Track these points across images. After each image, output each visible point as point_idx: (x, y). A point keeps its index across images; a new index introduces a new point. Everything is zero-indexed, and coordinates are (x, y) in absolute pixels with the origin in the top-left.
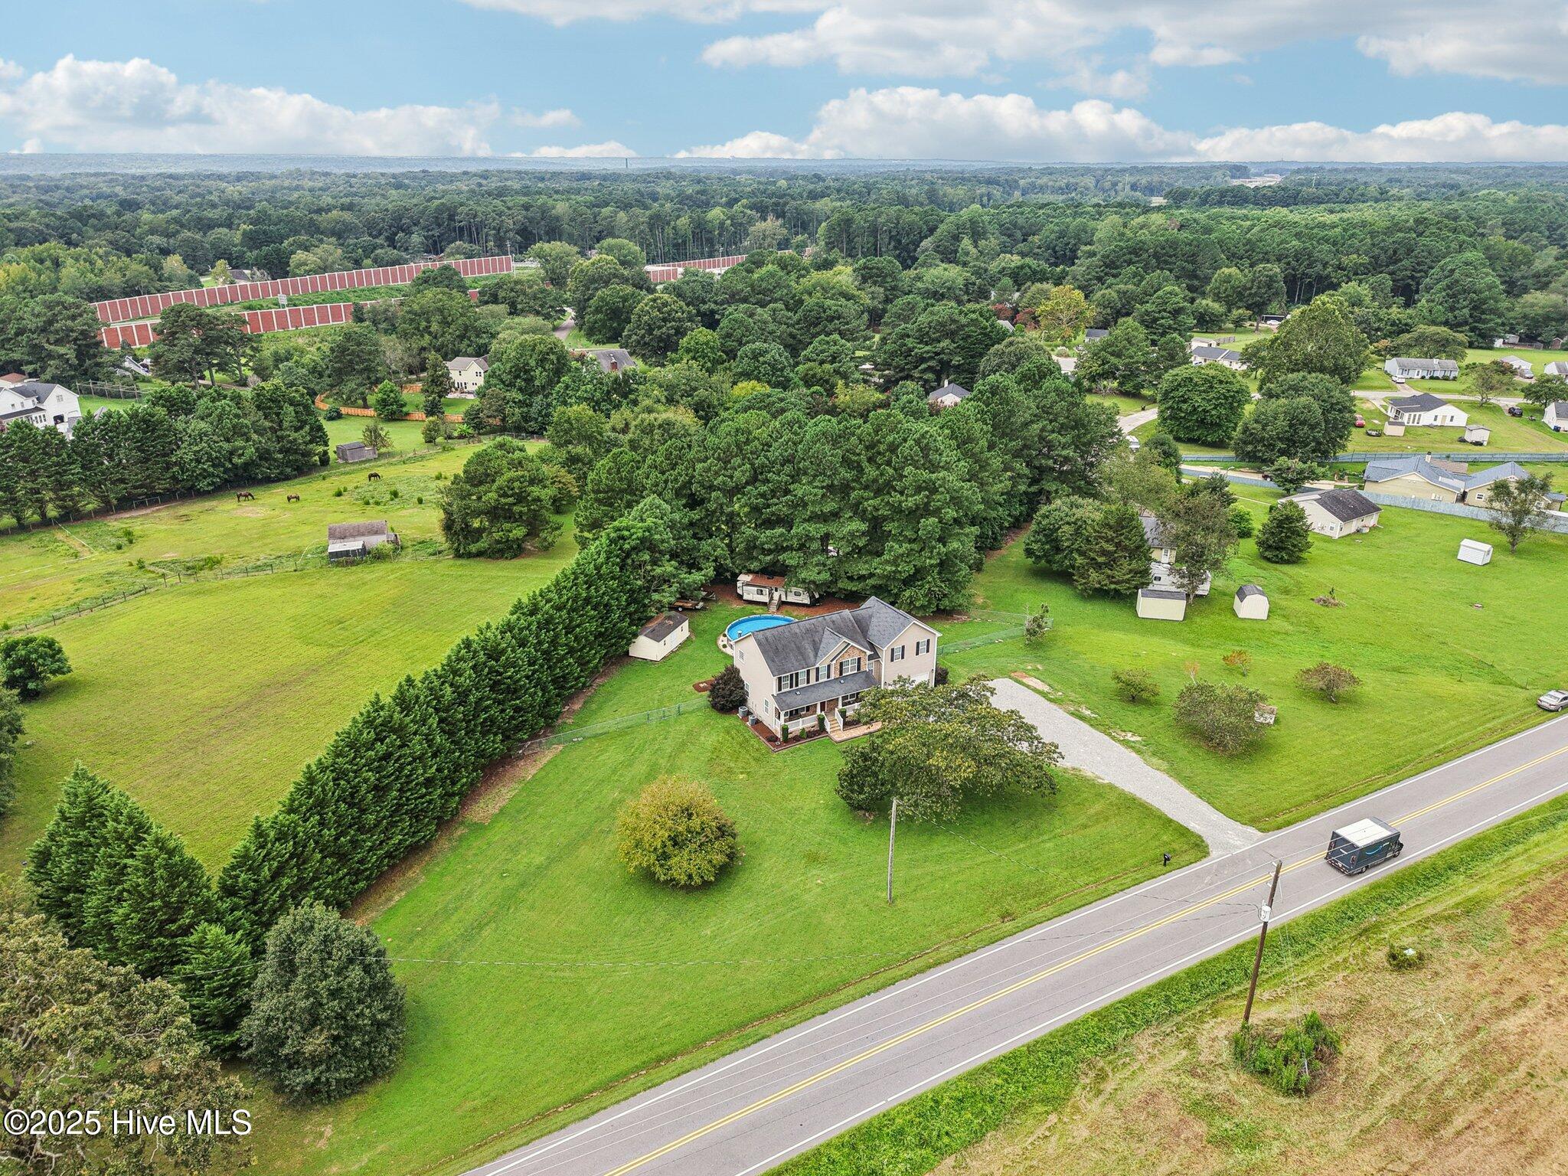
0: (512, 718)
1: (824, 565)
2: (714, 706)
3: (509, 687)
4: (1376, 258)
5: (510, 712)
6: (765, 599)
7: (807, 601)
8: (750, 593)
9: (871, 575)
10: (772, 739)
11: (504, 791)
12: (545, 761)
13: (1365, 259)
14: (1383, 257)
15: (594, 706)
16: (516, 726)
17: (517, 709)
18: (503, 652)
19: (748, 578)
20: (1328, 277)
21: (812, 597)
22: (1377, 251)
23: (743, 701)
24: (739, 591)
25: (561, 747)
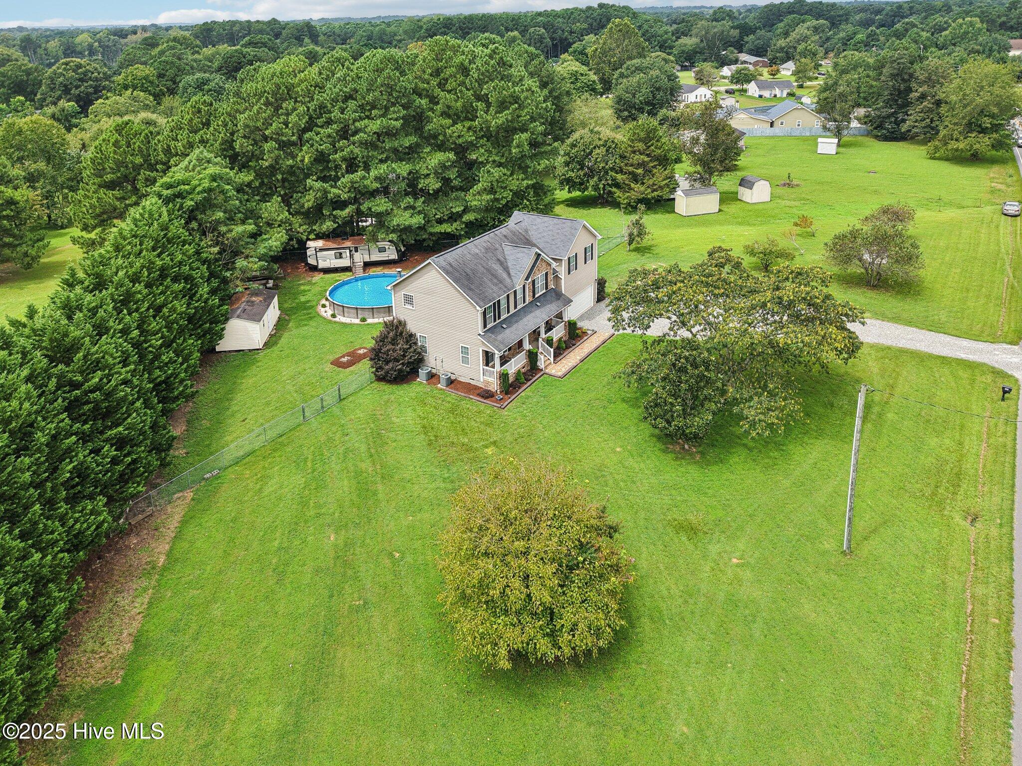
0: (115, 461)
1: (413, 208)
2: (382, 378)
3: (97, 408)
4: (591, 25)
5: (109, 451)
6: (345, 262)
7: (394, 256)
8: (327, 260)
9: (466, 210)
10: (487, 395)
11: (123, 601)
12: (173, 524)
13: (585, 26)
14: (595, 24)
15: (205, 423)
16: (122, 474)
17: (120, 443)
18: (75, 346)
19: (320, 243)
20: (566, 39)
21: (398, 251)
22: (590, 21)
23: (419, 361)
24: (312, 261)
25: (189, 495)
